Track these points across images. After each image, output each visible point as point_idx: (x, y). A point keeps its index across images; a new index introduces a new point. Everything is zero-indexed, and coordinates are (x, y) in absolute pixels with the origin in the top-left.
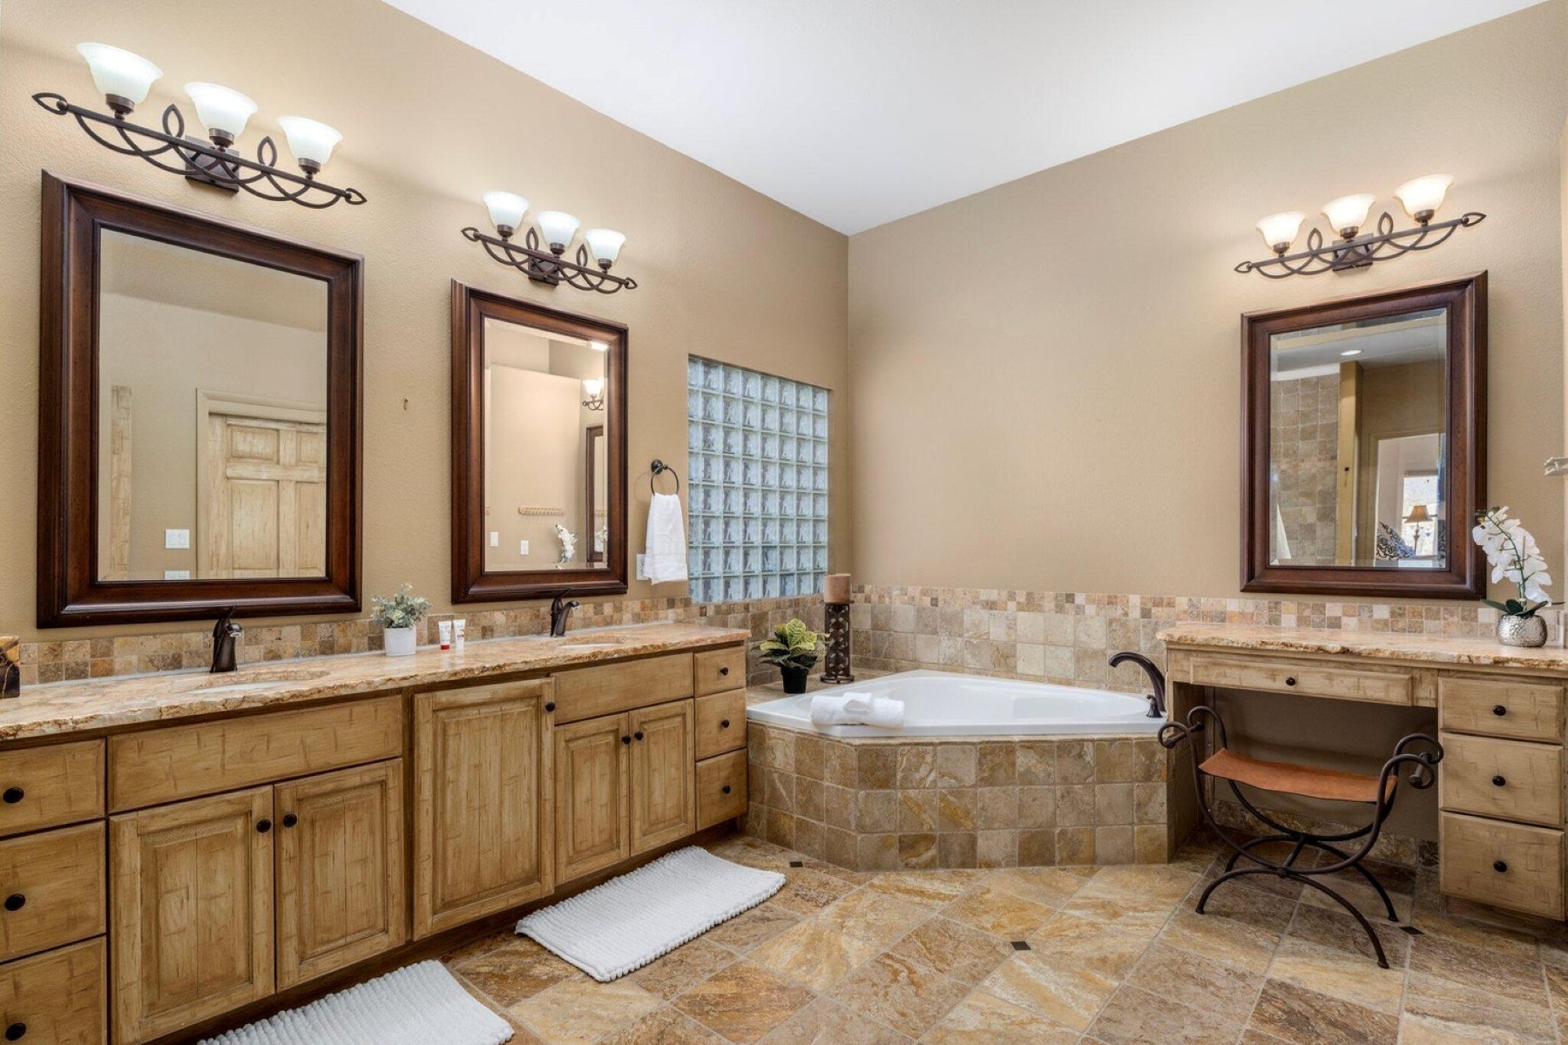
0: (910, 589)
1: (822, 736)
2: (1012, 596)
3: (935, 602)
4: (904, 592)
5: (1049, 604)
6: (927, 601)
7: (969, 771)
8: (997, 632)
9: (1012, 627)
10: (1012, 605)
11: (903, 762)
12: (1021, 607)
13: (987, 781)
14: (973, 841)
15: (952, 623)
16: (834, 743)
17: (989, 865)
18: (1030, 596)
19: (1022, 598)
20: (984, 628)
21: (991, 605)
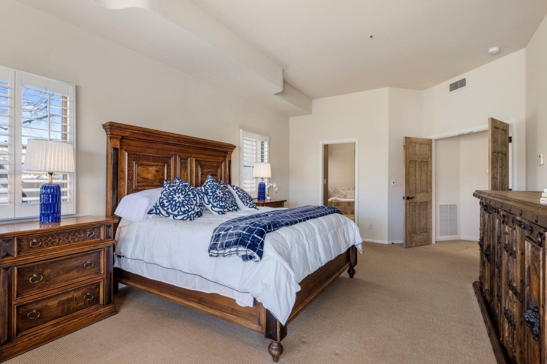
0: (332, 188)
1: (332, 202)
2: (346, 188)
3: (336, 189)
4: (331, 188)
5: (351, 189)
6: (335, 189)
7: (347, 205)
8: (344, 193)
9: (346, 192)
10: (346, 190)
11: (340, 204)
12: (348, 190)
13: (348, 206)
14: (347, 212)
15: (338, 192)
16: (333, 202)
17: (348, 214)
18: (349, 188)
19: (348, 189)
20: (343, 193)
21: (344, 190)
